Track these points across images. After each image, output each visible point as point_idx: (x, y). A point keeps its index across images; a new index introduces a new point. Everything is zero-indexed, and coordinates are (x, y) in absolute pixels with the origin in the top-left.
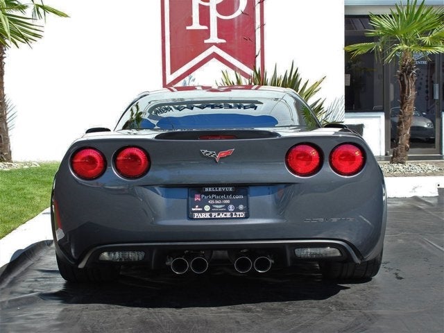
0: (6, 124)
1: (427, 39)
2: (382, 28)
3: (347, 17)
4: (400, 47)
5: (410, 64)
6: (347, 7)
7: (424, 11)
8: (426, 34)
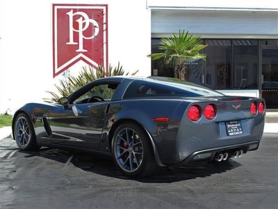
1: (189, 52)
2: (166, 45)
3: (152, 39)
4: (175, 55)
5: (182, 65)
6: (152, 34)
7: (188, 37)
8: (189, 49)
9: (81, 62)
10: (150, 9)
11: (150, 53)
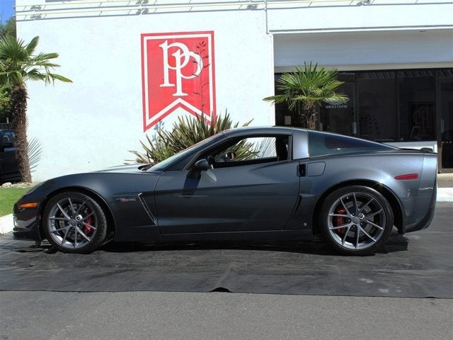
0: (27, 156)
2: (287, 84)
3: (276, 74)
4: (299, 98)
5: (311, 109)
6: (275, 67)
9: (180, 109)
10: (271, 34)
11: (272, 94)
